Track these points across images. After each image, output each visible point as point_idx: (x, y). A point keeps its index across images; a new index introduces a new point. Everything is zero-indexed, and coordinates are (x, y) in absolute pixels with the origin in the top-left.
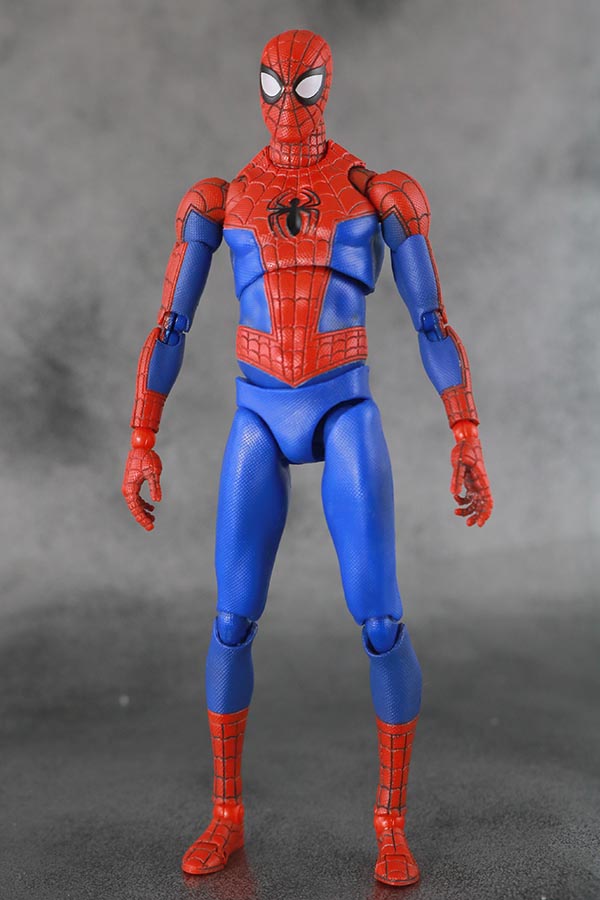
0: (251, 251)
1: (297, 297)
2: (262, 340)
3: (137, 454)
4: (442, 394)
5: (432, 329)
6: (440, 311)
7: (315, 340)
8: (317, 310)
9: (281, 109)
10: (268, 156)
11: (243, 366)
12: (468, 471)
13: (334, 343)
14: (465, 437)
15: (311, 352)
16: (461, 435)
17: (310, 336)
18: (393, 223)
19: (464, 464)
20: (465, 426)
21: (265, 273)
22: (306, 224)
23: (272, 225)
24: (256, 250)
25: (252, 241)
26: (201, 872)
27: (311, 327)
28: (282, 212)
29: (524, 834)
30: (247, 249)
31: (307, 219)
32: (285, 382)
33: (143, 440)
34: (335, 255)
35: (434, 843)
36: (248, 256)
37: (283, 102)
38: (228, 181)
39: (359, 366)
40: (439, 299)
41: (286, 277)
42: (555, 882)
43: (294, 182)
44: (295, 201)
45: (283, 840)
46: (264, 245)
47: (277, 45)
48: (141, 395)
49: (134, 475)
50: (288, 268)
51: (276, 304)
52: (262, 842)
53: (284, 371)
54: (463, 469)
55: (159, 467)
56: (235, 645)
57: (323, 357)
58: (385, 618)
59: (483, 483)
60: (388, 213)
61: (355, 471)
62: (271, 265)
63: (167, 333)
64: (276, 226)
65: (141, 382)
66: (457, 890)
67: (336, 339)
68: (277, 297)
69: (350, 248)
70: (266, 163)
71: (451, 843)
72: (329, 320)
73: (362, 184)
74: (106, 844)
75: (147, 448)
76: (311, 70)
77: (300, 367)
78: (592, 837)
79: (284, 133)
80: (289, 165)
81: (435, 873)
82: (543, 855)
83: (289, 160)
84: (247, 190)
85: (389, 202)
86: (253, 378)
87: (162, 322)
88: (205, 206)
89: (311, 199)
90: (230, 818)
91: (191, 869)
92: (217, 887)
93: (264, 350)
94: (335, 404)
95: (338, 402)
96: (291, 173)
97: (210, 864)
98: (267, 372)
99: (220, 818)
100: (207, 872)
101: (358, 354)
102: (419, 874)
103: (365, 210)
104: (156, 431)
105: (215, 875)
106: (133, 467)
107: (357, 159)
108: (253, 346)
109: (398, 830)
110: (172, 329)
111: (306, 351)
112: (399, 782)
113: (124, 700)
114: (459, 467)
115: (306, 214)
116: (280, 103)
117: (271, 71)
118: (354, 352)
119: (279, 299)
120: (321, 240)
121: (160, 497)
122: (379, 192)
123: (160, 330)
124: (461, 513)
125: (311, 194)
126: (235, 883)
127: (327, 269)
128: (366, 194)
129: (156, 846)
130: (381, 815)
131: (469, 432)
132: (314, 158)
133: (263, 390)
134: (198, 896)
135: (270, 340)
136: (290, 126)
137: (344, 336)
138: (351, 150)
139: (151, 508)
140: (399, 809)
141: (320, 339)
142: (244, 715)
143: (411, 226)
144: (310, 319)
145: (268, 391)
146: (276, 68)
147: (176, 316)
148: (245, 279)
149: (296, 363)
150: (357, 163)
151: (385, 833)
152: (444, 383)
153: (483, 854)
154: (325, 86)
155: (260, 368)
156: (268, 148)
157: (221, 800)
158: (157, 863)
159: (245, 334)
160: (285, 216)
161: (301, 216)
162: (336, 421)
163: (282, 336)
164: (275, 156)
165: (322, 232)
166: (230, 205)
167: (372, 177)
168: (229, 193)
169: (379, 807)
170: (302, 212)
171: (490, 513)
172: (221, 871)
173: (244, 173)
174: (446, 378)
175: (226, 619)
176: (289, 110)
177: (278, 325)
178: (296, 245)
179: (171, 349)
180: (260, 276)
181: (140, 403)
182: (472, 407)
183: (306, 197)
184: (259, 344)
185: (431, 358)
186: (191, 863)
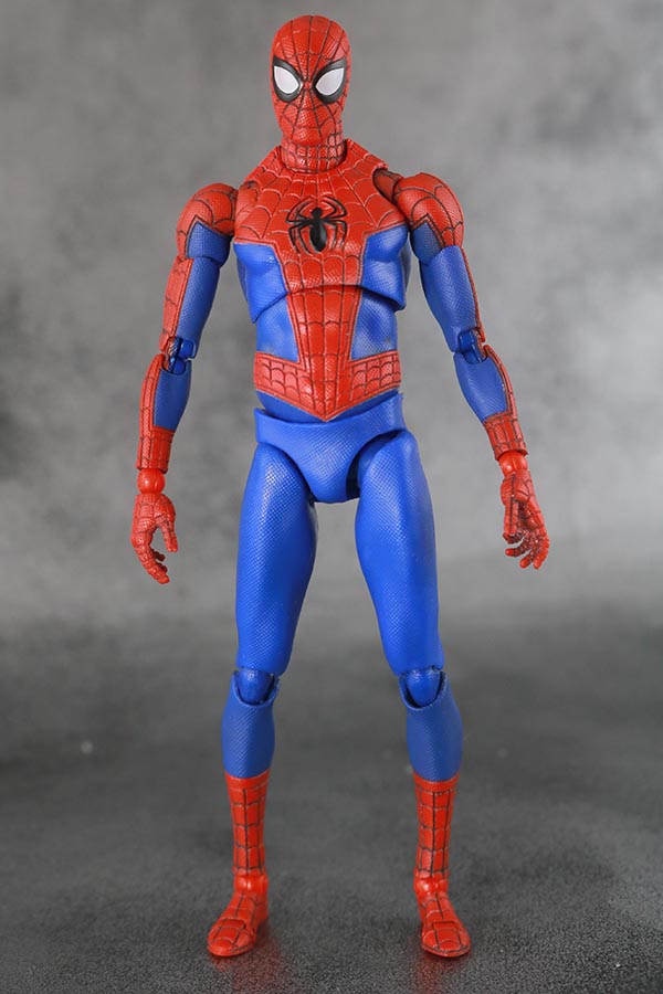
0: (269, 270)
1: (326, 321)
2: (287, 369)
3: (146, 499)
4: (485, 422)
5: (470, 349)
6: (478, 329)
7: (347, 368)
8: (348, 334)
9: (299, 108)
10: (280, 159)
11: (263, 397)
12: (521, 508)
13: (367, 370)
14: (514, 469)
15: (343, 381)
16: (509, 467)
17: (342, 364)
18: (425, 233)
19: (517, 501)
20: (514, 457)
21: (287, 294)
22: (332, 238)
23: (293, 240)
24: (276, 268)
25: (271, 258)
26: (230, 954)
27: (343, 353)
28: (304, 223)
29: (575, 889)
30: (266, 267)
31: (333, 233)
32: (316, 416)
33: (152, 483)
34: (366, 273)
35: (476, 903)
36: (268, 274)
37: (302, 99)
38: (237, 187)
39: (394, 395)
40: (477, 316)
41: (313, 298)
42: (626, 946)
43: (312, 189)
44: (317, 211)
45: (310, 908)
46: (285, 263)
47: (291, 34)
48: (147, 432)
49: (145, 524)
50: (314, 288)
51: (303, 328)
52: (287, 913)
53: (314, 405)
54: (516, 506)
55: (173, 513)
56: (258, 703)
57: (357, 387)
58: (428, 669)
59: (538, 520)
60: (420, 222)
61: (394, 512)
62: (294, 285)
63: (172, 360)
64: (298, 241)
65: (146, 417)
66: (516, 958)
67: (370, 366)
68: (303, 320)
69: (382, 264)
70: (278, 167)
71: (495, 903)
72: (361, 344)
73: (389, 189)
74: (114, 925)
75: (156, 491)
76: (331, 63)
77: (333, 399)
78: (651, 889)
79: (302, 135)
80: (306, 169)
81: (486, 938)
82: (605, 915)
83: (306, 163)
84: (259, 198)
85: (421, 210)
86: (276, 411)
87: (165, 348)
88: (212, 217)
89: (336, 209)
90: (253, 889)
91: (220, 951)
92: (253, 970)
93: (291, 381)
94: (371, 438)
95: (374, 436)
96: (309, 179)
97: (240, 943)
98: (294, 404)
99: (244, 890)
100: (238, 952)
101: (393, 382)
102: (470, 941)
103: (395, 220)
104: (165, 473)
105: (247, 956)
106: (142, 514)
107: (379, 161)
108: (277, 375)
109: (442, 894)
110: (176, 356)
111: (338, 382)
112: (441, 843)
113: (87, 747)
114: (512, 504)
115: (331, 227)
116: (298, 101)
117: (286, 65)
118: (388, 380)
119: (305, 324)
120: (351, 256)
121: (176, 546)
122: (409, 198)
123: (164, 358)
124: (513, 553)
125: (335, 203)
126: (272, 964)
127: (357, 288)
128: (394, 201)
129: (171, 924)
130: (423, 879)
131: (518, 463)
132: (334, 160)
133: (290, 425)
134: (235, 982)
135: (296, 369)
136: (309, 127)
137: (378, 362)
138: (372, 150)
139: (162, 558)
140: (442, 870)
141: (353, 367)
142: (264, 778)
143: (446, 236)
144: (340, 346)
145: (296, 425)
146: (293, 62)
147: (181, 340)
148: (263, 301)
149: (328, 395)
150: (380, 165)
151: (429, 898)
152: (487, 411)
153: (535, 915)
154: (345, 81)
155: (284, 400)
156: (279, 149)
157: (244, 872)
158: (178, 945)
159: (267, 362)
160: (308, 229)
161: (325, 228)
162: (373, 457)
163: (309, 366)
164: (289, 159)
165: (349, 247)
166: (241, 216)
167: (399, 181)
168: (238, 202)
169: (420, 870)
170: (327, 224)
171: (546, 553)
172: (251, 950)
173: (254, 179)
174: (488, 405)
175: (250, 676)
176: (307, 109)
177: (306, 353)
178: (323, 262)
179: (177, 379)
180: (283, 297)
181: (146, 442)
182: (519, 436)
183: (330, 207)
184: (284, 374)
185: (470, 382)
186: (219, 944)
